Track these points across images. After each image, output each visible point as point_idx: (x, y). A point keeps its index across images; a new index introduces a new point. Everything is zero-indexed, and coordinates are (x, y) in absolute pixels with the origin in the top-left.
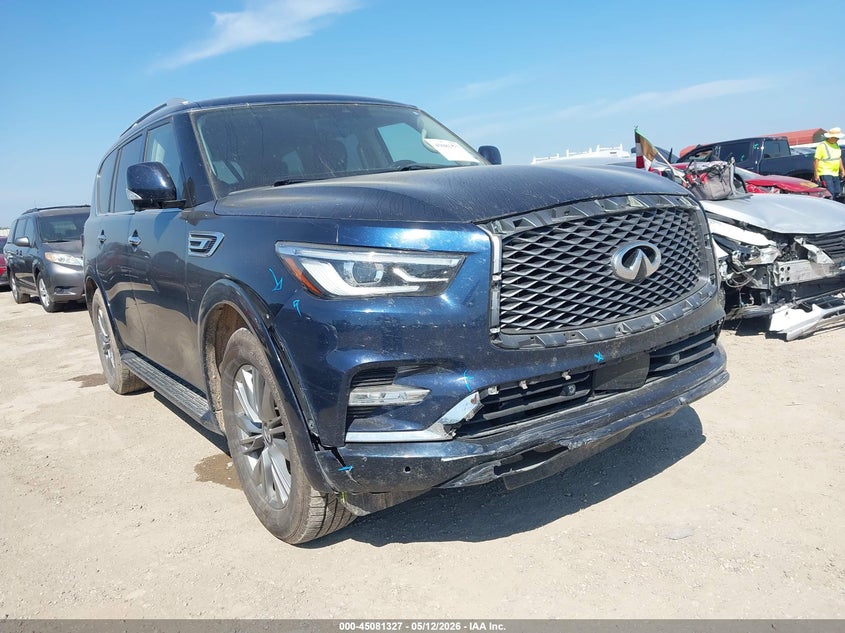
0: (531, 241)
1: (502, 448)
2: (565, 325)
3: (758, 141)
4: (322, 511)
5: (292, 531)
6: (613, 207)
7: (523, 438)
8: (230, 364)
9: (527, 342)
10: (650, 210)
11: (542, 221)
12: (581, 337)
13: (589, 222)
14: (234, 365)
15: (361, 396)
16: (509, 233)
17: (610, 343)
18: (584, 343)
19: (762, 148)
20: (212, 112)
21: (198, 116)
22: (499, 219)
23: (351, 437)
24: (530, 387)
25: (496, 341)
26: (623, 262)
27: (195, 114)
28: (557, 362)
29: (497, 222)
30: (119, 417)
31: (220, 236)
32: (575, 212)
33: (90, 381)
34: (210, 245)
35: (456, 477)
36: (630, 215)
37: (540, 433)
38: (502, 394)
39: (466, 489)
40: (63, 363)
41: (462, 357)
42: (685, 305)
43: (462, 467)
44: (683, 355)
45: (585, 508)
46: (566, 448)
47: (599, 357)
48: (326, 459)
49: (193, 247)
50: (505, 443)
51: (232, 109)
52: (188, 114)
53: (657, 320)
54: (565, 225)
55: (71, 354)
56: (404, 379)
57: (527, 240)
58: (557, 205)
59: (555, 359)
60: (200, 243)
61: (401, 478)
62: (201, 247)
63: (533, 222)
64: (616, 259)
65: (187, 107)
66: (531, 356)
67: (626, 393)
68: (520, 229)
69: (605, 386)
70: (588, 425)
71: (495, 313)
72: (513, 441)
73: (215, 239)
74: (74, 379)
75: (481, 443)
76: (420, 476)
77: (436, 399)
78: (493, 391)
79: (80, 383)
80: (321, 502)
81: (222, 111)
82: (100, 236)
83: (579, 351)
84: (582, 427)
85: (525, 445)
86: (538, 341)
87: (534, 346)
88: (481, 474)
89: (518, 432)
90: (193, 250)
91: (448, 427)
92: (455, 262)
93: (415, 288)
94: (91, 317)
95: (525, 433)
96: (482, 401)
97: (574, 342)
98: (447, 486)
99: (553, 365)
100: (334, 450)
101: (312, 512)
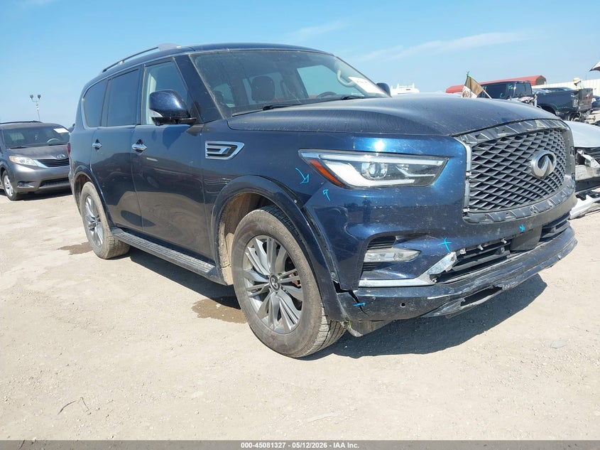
0: (486, 149)
1: (466, 290)
2: (503, 207)
3: (512, 83)
4: (326, 333)
5: (300, 348)
6: (529, 127)
7: (477, 283)
8: (246, 235)
9: (484, 218)
10: (548, 129)
11: (493, 136)
12: (512, 214)
13: (518, 137)
14: (249, 235)
15: (371, 256)
16: (475, 143)
17: (528, 219)
18: (514, 219)
19: (515, 88)
20: (205, 54)
21: (195, 57)
22: (466, 134)
23: (362, 283)
24: (485, 249)
25: (465, 217)
26: (539, 165)
27: (192, 56)
28: (500, 233)
29: (465, 136)
30: (113, 275)
31: (240, 146)
32: (508, 130)
33: (75, 250)
34: (230, 152)
35: (435, 310)
36: (538, 132)
37: (487, 280)
38: (468, 253)
39: (442, 317)
40: (46, 237)
41: (444, 228)
42: (561, 194)
43: (440, 303)
44: (557, 227)
45: (487, 330)
46: (501, 288)
47: (523, 228)
48: (344, 299)
49: (209, 153)
50: (467, 287)
51: (218, 53)
52: (187, 56)
53: (551, 204)
54: (503, 139)
55: (48, 231)
56: (401, 244)
57: (483, 149)
58: (497, 126)
59: (499, 230)
60: (219, 150)
61: (398, 311)
62: (220, 153)
63: (486, 136)
64: (534, 163)
65: (184, 50)
66: (486, 228)
67: (529, 252)
68: (480, 141)
69: (518, 248)
70: (513, 274)
71: (467, 198)
72: (472, 285)
73: (236, 147)
74: (61, 248)
75: (452, 286)
76: (411, 309)
77: (425, 257)
78: (463, 252)
79: (68, 252)
80: (327, 328)
81: (211, 54)
82: (94, 144)
83: (512, 224)
84: (510, 275)
85: (479, 288)
86: (489, 217)
87: (487, 221)
88: (453, 307)
89: (473, 279)
90: (209, 155)
91: (432, 276)
92: (440, 163)
93: (412, 181)
94: (78, 203)
95: (478, 279)
96: (458, 257)
97: (509, 218)
98: (428, 315)
99: (498, 234)
100: (351, 293)
101: (320, 335)
